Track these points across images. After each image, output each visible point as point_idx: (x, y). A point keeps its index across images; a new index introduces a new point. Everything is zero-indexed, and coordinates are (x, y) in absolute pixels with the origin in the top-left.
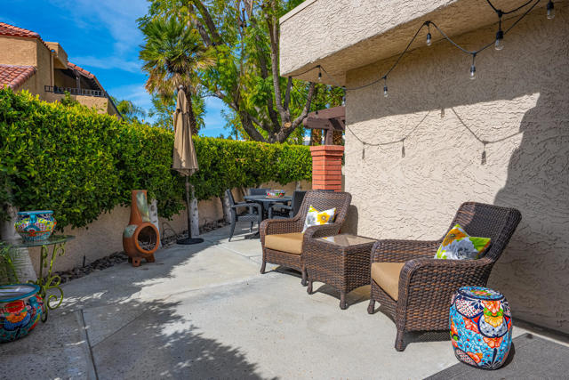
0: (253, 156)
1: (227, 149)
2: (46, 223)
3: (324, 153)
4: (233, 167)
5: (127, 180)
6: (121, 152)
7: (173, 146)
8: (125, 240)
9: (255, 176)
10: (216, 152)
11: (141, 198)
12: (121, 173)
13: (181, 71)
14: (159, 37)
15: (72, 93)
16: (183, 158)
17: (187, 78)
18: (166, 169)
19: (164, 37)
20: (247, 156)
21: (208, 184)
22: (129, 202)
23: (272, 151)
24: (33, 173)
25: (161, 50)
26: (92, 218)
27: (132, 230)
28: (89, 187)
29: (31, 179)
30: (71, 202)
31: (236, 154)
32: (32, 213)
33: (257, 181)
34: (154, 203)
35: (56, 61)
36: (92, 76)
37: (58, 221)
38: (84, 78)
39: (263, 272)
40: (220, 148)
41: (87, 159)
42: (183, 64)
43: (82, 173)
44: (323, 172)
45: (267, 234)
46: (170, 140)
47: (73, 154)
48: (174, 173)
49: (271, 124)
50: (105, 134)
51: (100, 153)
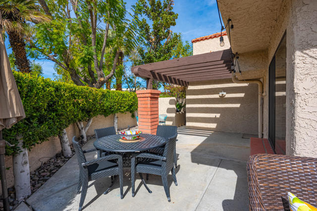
0: (86, 97)
3: (150, 95)
4: (71, 107)
9: (88, 112)
10: (53, 93)
23: (100, 94)
31: (74, 96)
33: (89, 116)
44: (149, 110)
49: (89, 78)
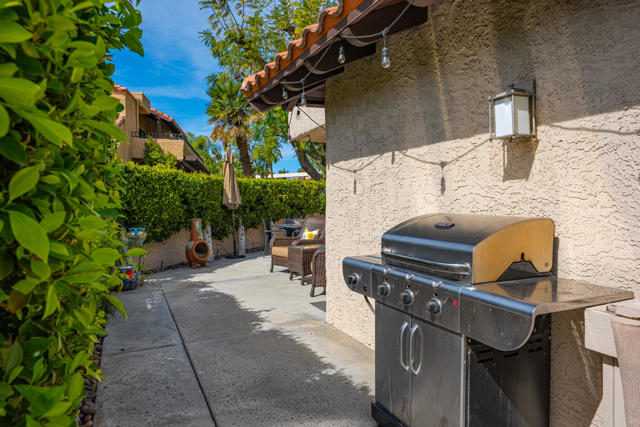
0: (296, 192)
1: (271, 188)
2: (142, 234)
4: (277, 202)
5: (190, 213)
6: (185, 193)
7: (222, 188)
8: (188, 251)
9: (300, 209)
11: (198, 224)
12: (185, 207)
13: (237, 124)
14: (220, 98)
15: (154, 137)
16: (230, 196)
17: (242, 129)
18: (217, 204)
19: (224, 97)
20: (291, 192)
21: (253, 215)
22: (190, 227)
24: (135, 208)
25: (222, 107)
26: (167, 237)
27: (192, 245)
28: (165, 216)
29: (133, 211)
30: (154, 225)
31: (281, 192)
32: (136, 229)
33: (302, 213)
34: (209, 228)
35: (141, 108)
36: (170, 119)
37: (148, 236)
38: (164, 121)
39: (272, 271)
40: (264, 187)
41: (163, 199)
42: (239, 118)
43: (160, 207)
45: (274, 246)
46: (220, 183)
47: (156, 196)
48: (224, 207)
50: (175, 182)
51: (171, 195)
